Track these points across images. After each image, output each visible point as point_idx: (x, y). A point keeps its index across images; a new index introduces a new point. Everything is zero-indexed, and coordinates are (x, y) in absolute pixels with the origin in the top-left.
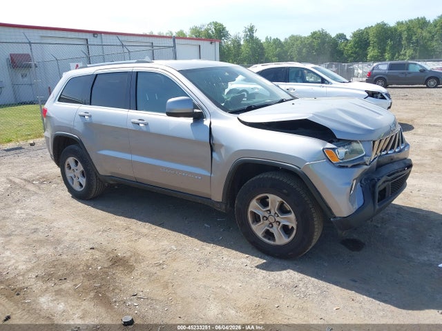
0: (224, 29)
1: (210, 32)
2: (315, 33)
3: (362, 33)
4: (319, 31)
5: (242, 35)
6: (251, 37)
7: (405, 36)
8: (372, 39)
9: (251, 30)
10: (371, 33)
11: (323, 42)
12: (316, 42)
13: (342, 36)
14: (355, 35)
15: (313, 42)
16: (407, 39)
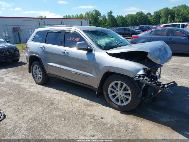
0: (99, 12)
1: (93, 14)
2: (138, 13)
3: (158, 12)
4: (140, 12)
5: (107, 15)
6: (111, 15)
7: (176, 13)
8: (162, 15)
9: (111, 13)
10: (162, 12)
11: (141, 17)
12: (138, 17)
13: (149, 14)
14: (155, 13)
15: (137, 17)
16: (177, 14)
